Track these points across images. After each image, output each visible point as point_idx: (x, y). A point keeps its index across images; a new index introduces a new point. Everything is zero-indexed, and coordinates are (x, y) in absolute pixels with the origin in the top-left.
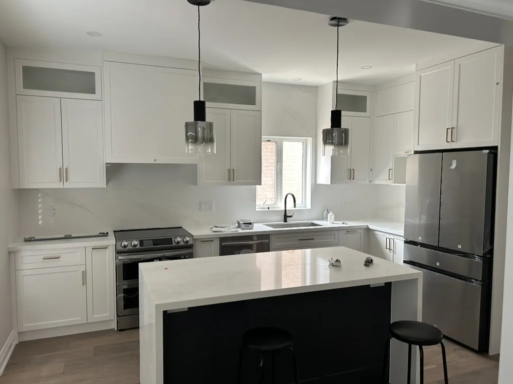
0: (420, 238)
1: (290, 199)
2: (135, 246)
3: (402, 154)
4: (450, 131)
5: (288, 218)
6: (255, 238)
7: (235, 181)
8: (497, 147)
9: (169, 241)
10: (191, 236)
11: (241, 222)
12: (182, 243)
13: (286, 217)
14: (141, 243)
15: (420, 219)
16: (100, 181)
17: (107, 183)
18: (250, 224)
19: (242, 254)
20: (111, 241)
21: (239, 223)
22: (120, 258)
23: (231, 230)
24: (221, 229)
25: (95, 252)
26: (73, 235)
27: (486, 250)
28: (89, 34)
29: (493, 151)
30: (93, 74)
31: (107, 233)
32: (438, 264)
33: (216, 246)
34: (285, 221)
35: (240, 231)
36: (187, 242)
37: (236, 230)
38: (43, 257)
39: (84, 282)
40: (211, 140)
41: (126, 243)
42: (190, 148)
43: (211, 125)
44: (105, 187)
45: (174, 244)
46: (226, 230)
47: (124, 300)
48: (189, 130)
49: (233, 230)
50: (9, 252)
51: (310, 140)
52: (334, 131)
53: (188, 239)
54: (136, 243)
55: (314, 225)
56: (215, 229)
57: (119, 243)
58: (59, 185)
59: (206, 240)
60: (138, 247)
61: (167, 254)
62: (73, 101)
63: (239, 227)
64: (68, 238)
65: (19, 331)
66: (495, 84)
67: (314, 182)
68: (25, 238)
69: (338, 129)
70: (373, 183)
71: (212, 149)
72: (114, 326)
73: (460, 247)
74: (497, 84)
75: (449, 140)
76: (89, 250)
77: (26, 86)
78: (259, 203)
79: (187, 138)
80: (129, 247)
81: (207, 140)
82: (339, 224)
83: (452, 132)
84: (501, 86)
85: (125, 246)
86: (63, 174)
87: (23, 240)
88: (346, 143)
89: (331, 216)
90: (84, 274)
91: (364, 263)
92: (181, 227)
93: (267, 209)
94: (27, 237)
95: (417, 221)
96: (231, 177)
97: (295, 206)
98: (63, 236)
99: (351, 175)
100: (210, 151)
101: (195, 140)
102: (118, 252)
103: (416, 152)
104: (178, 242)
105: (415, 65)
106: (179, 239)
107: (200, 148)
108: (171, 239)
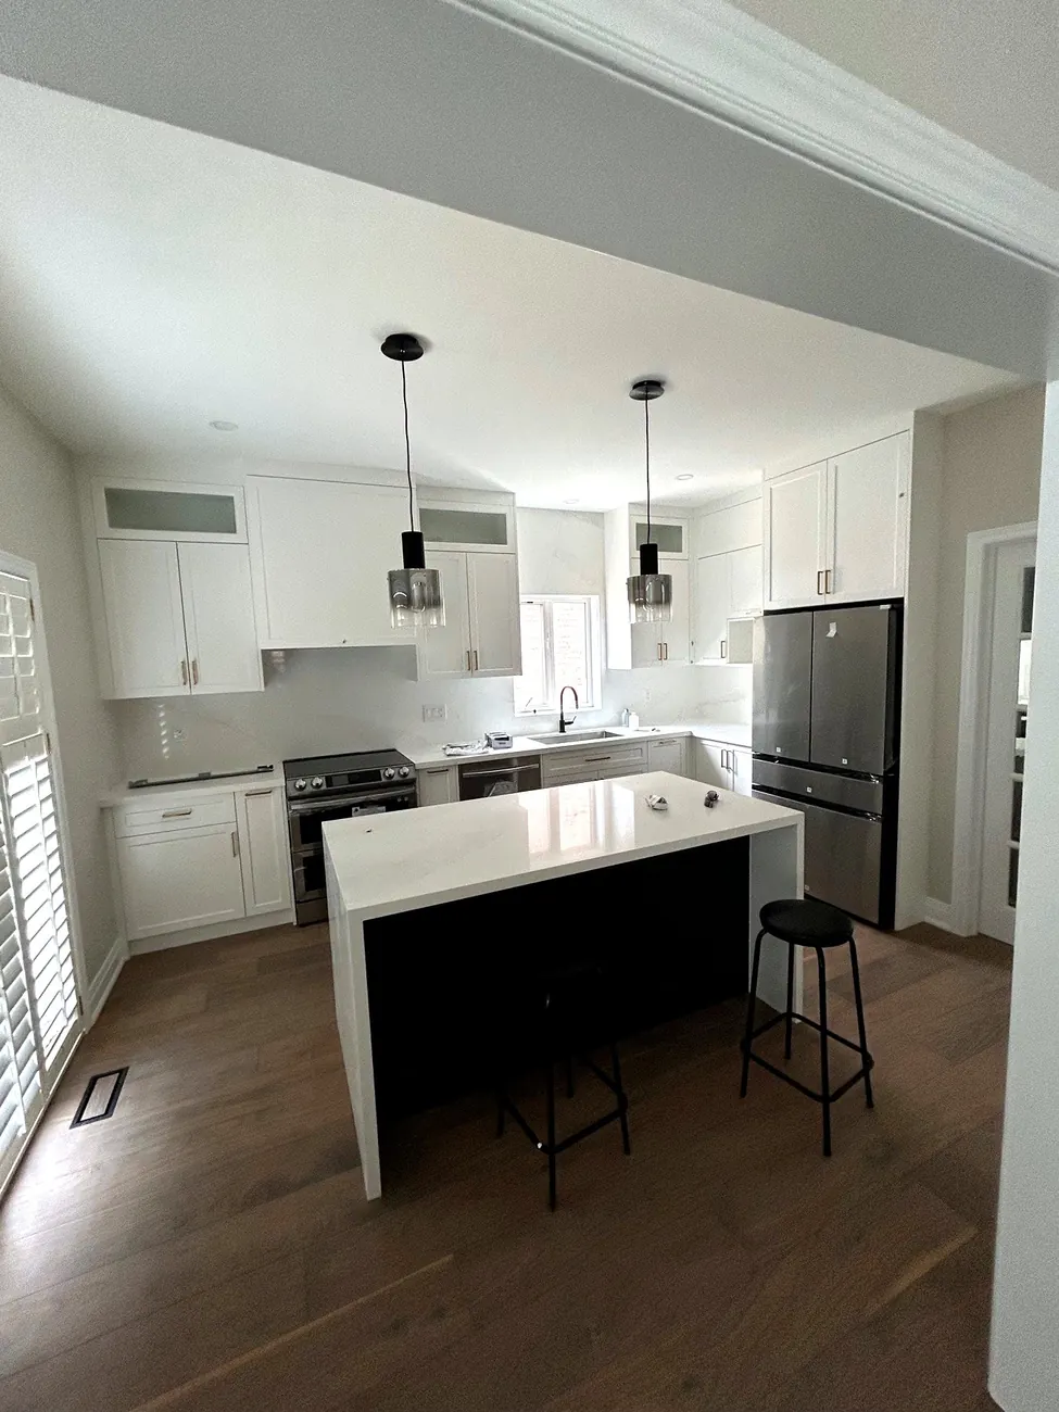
0: (779, 750)
1: (569, 695)
2: (318, 786)
3: (741, 615)
4: (823, 576)
5: (566, 727)
6: (515, 762)
7: (480, 670)
8: (902, 599)
9: (376, 775)
10: (410, 764)
11: (492, 738)
12: (396, 778)
13: (563, 724)
14: (329, 780)
15: (767, 717)
16: (253, 680)
17: (266, 684)
18: (507, 739)
19: (494, 795)
20: (277, 780)
21: (488, 739)
22: (293, 807)
23: (476, 751)
24: (460, 749)
25: (251, 800)
26: (213, 774)
27: (889, 766)
28: (215, 424)
29: (895, 606)
30: (231, 499)
31: (271, 767)
32: (809, 790)
33: (452, 781)
34: (562, 730)
35: (491, 751)
36: (405, 775)
37: (485, 750)
38: (162, 813)
39: (236, 852)
40: (435, 603)
41: (303, 783)
42: (399, 618)
43: (434, 574)
44: (263, 689)
45: (384, 780)
46: (469, 751)
47: (305, 877)
48: (395, 588)
49: (481, 751)
50: (102, 810)
51: (595, 600)
52: (648, 580)
53: (406, 770)
54: (319, 781)
55: (608, 735)
56: (450, 751)
57: (290, 784)
58: (185, 691)
59: (437, 771)
60: (324, 787)
61: (374, 796)
62: (197, 546)
63: (489, 745)
64: (204, 778)
65: (131, 938)
66: (897, 496)
67: (604, 667)
68: (130, 783)
69: (653, 576)
70: (697, 664)
71: (439, 619)
72: (292, 918)
73: (845, 762)
74: (902, 495)
75: (822, 590)
76: (241, 799)
77: (114, 523)
78: (520, 704)
79: (394, 602)
80: (309, 789)
81: (429, 601)
82: (647, 732)
83: (826, 578)
84: (908, 499)
85: (301, 788)
86: (190, 672)
87: (127, 785)
88: (668, 600)
89: (634, 719)
90: (235, 837)
91: (703, 801)
92: (394, 750)
93: (533, 713)
94: (134, 781)
95: (762, 720)
96: (472, 664)
97: (577, 707)
98: (195, 775)
99: (663, 652)
100: (435, 623)
101: (408, 603)
102: (290, 799)
103: (767, 613)
104: (391, 777)
105: (761, 473)
106: (392, 772)
107: (418, 618)
108: (379, 771)
